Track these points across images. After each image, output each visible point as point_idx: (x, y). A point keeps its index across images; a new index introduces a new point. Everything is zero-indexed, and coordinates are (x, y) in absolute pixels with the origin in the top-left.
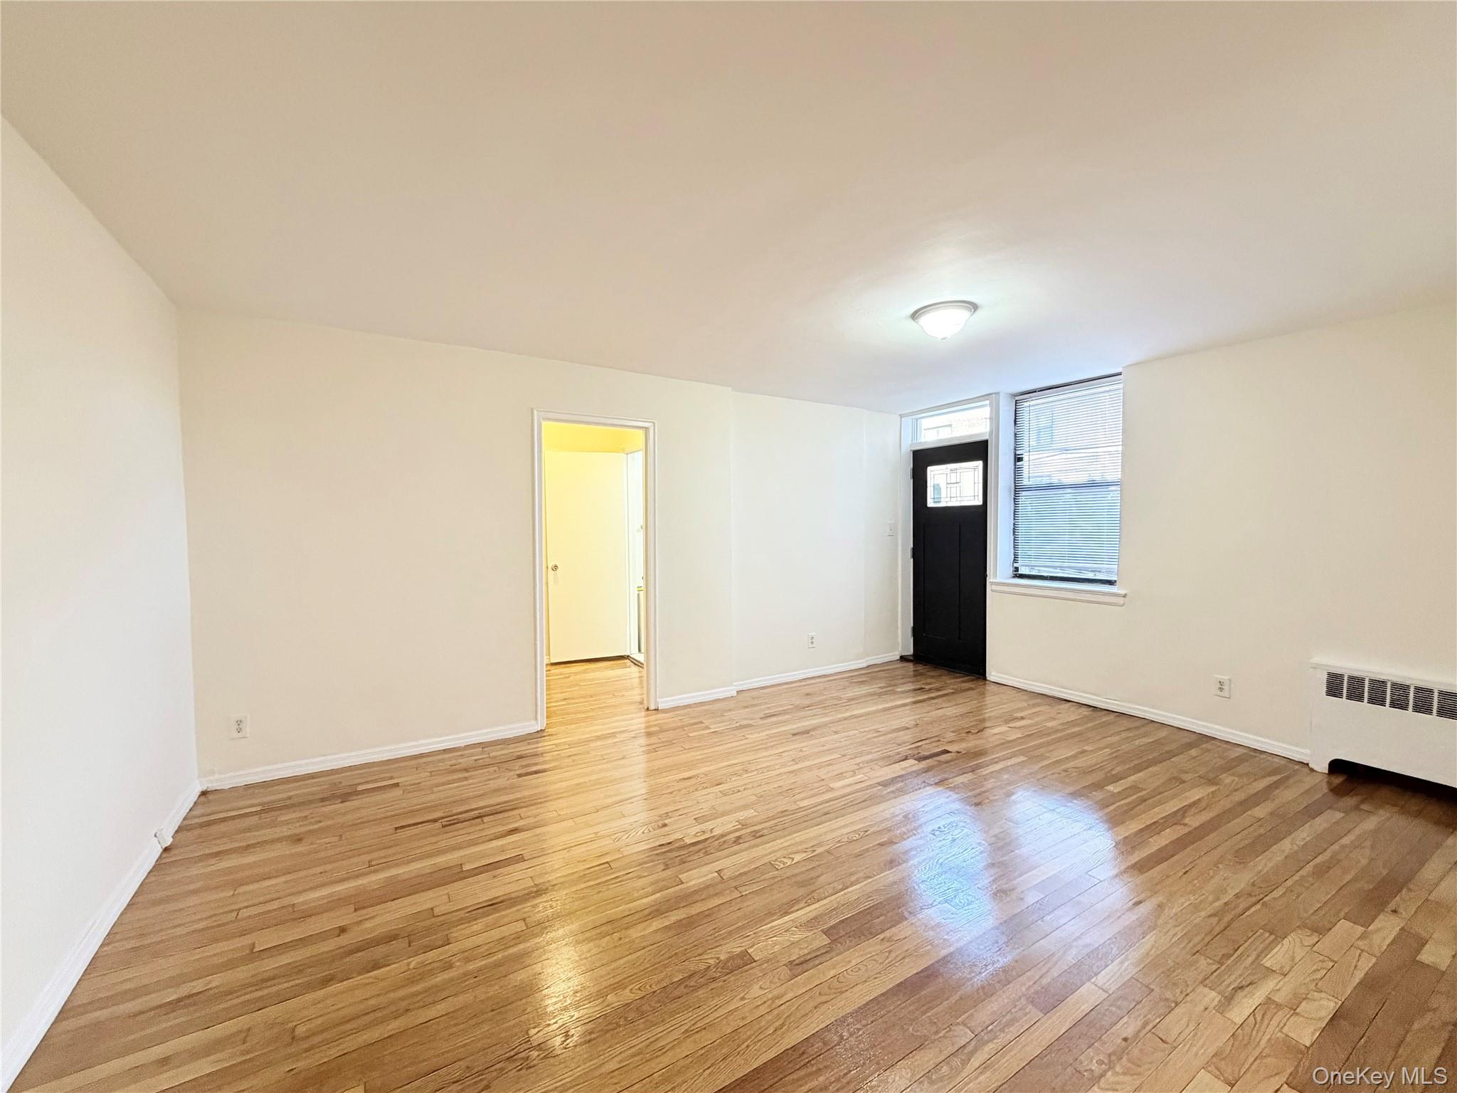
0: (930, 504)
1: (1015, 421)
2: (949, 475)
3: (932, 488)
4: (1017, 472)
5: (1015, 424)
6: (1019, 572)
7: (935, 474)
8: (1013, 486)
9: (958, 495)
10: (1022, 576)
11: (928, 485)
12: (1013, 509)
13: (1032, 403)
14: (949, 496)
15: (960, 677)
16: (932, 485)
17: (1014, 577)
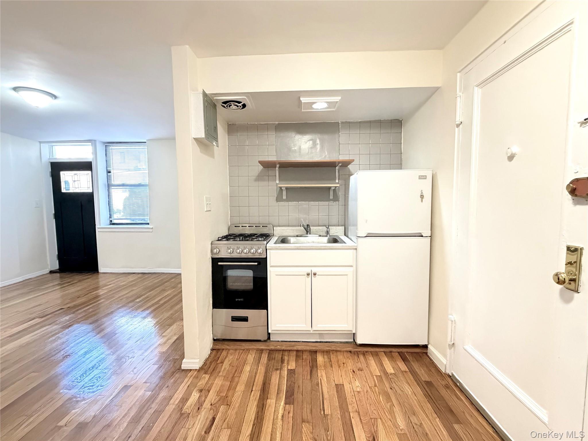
0: (63, 190)
1: (106, 155)
2: (73, 177)
3: (64, 183)
4: (109, 178)
5: (106, 156)
6: (113, 222)
7: (65, 176)
8: (107, 183)
9: (79, 187)
10: (114, 224)
11: (62, 181)
12: (107, 194)
13: (113, 148)
14: (74, 187)
15: (85, 274)
16: (64, 181)
17: (110, 225)
